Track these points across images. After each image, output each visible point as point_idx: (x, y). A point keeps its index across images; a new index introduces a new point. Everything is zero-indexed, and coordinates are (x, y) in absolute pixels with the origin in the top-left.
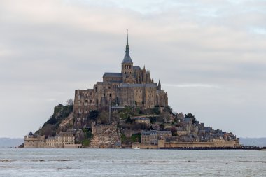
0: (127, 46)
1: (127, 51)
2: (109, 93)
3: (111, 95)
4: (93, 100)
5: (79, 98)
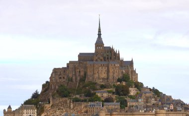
2: (78, 70)
3: (80, 72)
4: (66, 77)
5: (54, 76)
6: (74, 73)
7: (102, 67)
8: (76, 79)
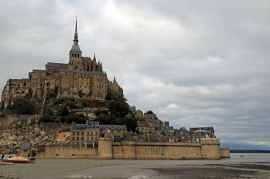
0: (76, 34)
1: (76, 40)
2: (46, 82)
3: (48, 84)
4: (27, 91)
5: (8, 89)
6: (39, 86)
7: (83, 78)
8: (42, 94)
